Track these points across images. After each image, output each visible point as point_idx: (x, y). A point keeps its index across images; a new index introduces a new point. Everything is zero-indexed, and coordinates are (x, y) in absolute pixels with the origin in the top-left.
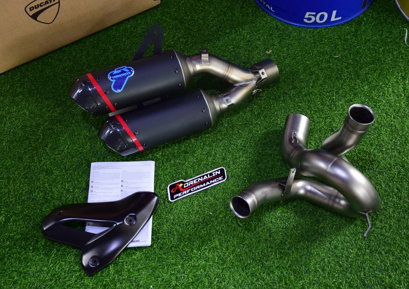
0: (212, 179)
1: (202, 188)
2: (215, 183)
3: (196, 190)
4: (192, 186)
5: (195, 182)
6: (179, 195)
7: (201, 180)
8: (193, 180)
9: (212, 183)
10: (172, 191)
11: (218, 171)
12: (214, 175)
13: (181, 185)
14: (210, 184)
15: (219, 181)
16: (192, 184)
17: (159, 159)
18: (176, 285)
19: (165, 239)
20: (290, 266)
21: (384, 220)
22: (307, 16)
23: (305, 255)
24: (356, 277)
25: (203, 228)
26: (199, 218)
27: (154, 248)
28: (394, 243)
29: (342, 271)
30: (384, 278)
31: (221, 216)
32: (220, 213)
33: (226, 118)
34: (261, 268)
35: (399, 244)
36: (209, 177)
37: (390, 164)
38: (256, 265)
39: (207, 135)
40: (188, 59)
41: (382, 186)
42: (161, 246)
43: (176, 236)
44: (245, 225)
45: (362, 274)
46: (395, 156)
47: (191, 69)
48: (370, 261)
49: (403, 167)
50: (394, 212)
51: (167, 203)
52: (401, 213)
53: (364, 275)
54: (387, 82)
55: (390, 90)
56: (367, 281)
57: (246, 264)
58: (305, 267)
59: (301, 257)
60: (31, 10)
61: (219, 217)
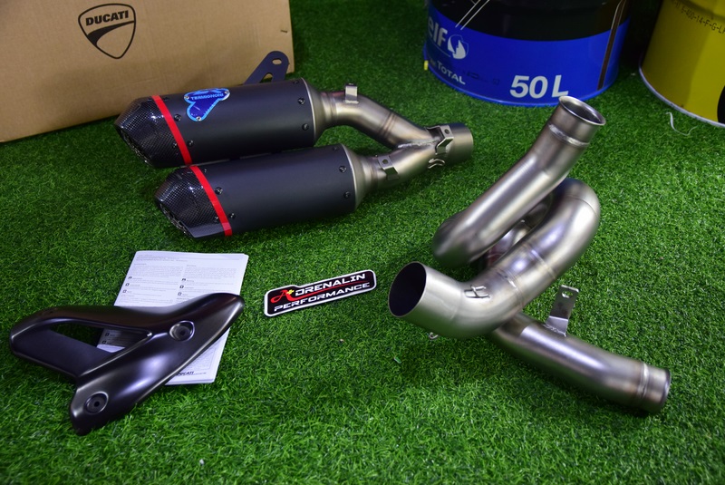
0: (349, 285)
1: (329, 297)
2: (354, 291)
3: (317, 301)
4: (310, 295)
5: (316, 288)
6: (285, 306)
7: (330, 285)
8: (314, 286)
9: (349, 292)
10: (273, 300)
11: (361, 274)
12: (353, 280)
13: (291, 292)
14: (345, 293)
15: (363, 289)
16: (311, 290)
17: (257, 255)
18: (255, 462)
19: (244, 377)
20: (497, 439)
21: (682, 368)
22: (515, 84)
23: (527, 421)
24: (639, 468)
25: (323, 364)
26: (318, 346)
27: (221, 392)
28: (709, 408)
29: (609, 455)
30: (701, 473)
31: (360, 345)
32: (359, 341)
33: (382, 204)
34: (437, 440)
35: (719, 411)
36: (343, 282)
37: (677, 279)
38: (426, 433)
39: (347, 225)
40: (324, 94)
41: (667, 312)
42: (237, 389)
43: (269, 374)
44: (408, 362)
45: (652, 462)
46: (684, 269)
47: (327, 109)
48: (665, 439)
49: (702, 284)
50: (698, 354)
51: (259, 320)
52: (713, 356)
53: (657, 464)
54: (651, 172)
55: (659, 181)
56: (665, 477)
57: (405, 432)
58: (530, 442)
59: (520, 424)
60: (88, 24)
61: (356, 347)
